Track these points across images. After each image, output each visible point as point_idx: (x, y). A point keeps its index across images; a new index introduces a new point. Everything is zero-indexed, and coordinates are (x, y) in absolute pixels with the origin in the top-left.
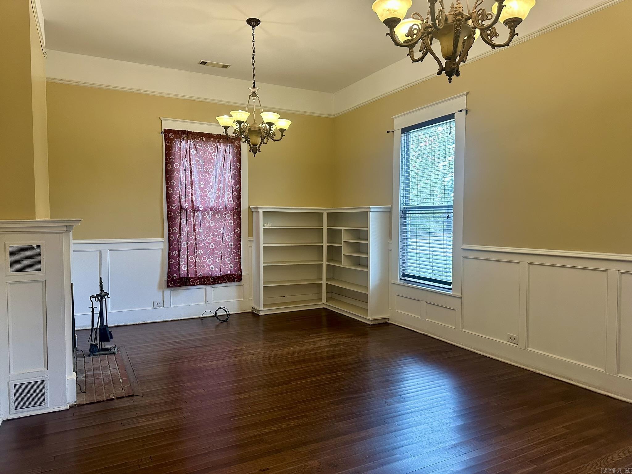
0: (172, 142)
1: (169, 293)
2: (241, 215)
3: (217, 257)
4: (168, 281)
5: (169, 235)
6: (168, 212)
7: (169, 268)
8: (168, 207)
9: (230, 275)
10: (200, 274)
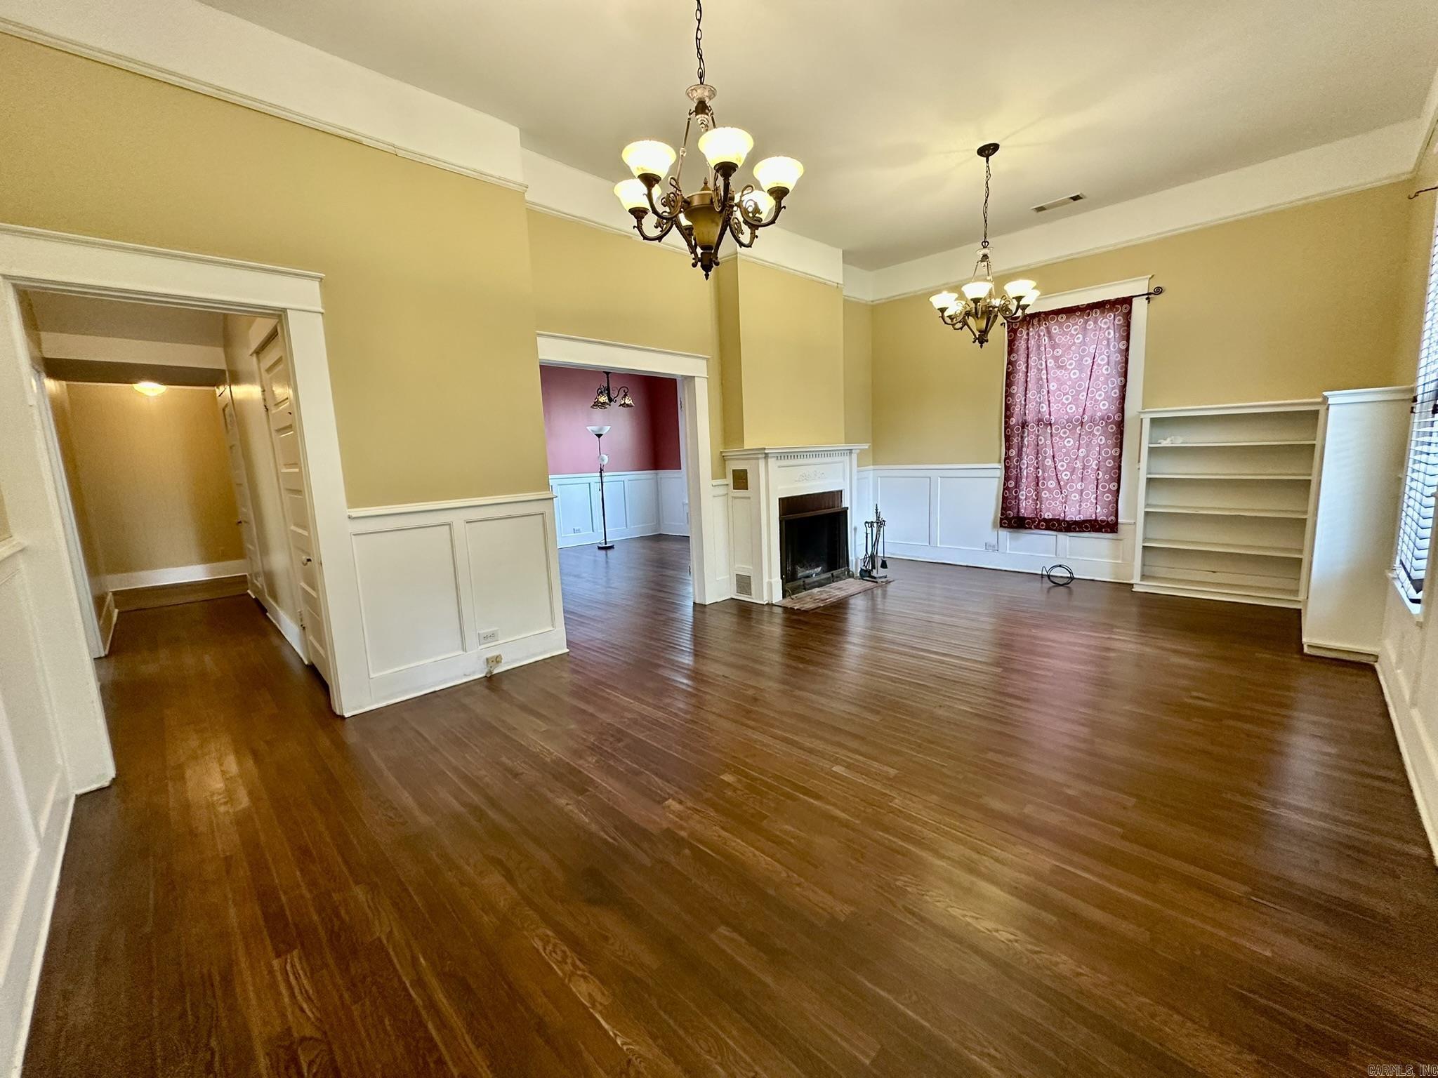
0: (1015, 334)
1: (1005, 534)
2: (1123, 427)
3: (1073, 492)
4: (1001, 519)
5: (1005, 459)
6: (1006, 428)
7: (1003, 503)
8: (1006, 423)
9: (1096, 520)
10: (1048, 515)
